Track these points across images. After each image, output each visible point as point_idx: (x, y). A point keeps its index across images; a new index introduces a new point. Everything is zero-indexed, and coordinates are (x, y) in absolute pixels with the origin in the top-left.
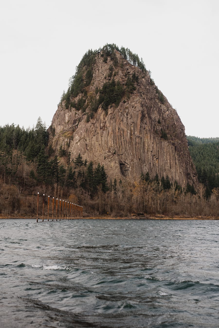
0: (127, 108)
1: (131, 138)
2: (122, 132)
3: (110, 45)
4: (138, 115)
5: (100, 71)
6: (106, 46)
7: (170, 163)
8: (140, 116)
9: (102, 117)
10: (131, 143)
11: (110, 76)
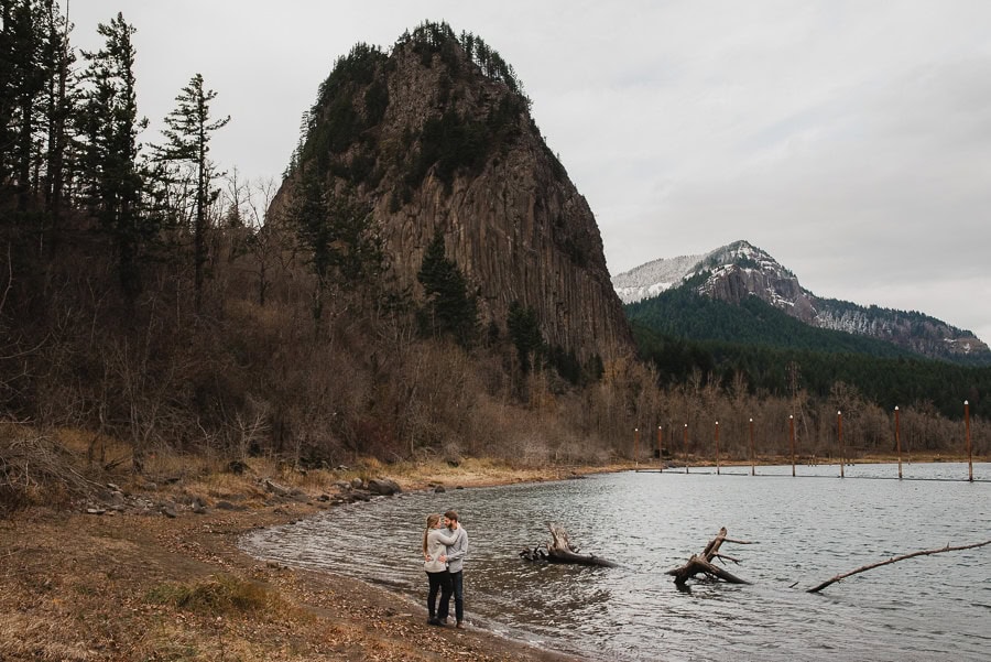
0: (501, 179)
1: (515, 255)
2: (494, 239)
3: (433, 27)
4: (528, 199)
5: (413, 88)
6: (420, 30)
7: (594, 324)
8: (532, 201)
9: (437, 199)
10: (515, 268)
11: (443, 99)
